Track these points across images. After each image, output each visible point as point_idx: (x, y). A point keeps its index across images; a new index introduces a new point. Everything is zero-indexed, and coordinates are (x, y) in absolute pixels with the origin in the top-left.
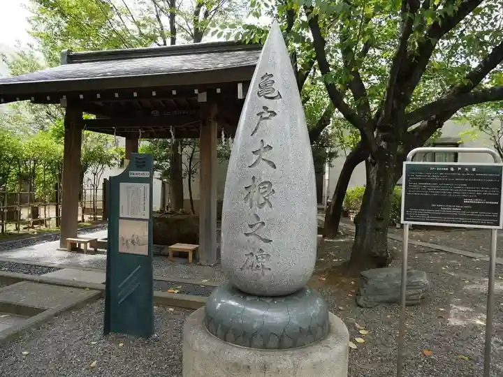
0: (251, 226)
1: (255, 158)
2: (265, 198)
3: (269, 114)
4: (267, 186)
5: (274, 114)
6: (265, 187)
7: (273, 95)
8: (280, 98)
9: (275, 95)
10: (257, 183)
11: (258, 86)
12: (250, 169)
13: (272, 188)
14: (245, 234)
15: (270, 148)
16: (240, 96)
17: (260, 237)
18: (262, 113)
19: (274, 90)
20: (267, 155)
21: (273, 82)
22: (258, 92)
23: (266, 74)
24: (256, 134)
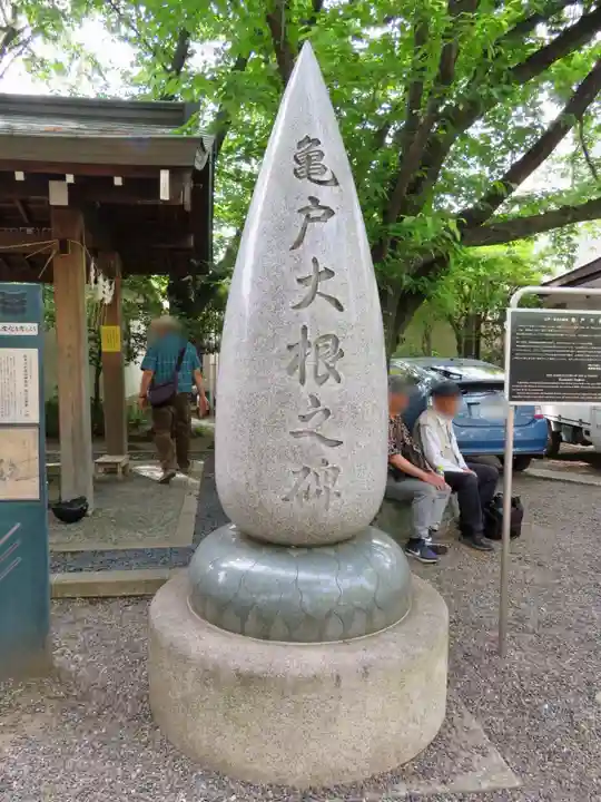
0: (304, 418)
1: (307, 290)
2: (327, 365)
3: (323, 211)
4: (330, 342)
5: (331, 213)
6: (327, 346)
7: (324, 178)
8: (337, 184)
9: (327, 177)
10: (311, 337)
11: (292, 158)
12: (295, 312)
13: (340, 347)
14: (292, 433)
15: (330, 273)
16: (165, 195)
17: (321, 438)
18: (307, 208)
19: (326, 169)
20: (326, 286)
21: (322, 154)
22: (295, 170)
23: (307, 137)
24: (301, 248)
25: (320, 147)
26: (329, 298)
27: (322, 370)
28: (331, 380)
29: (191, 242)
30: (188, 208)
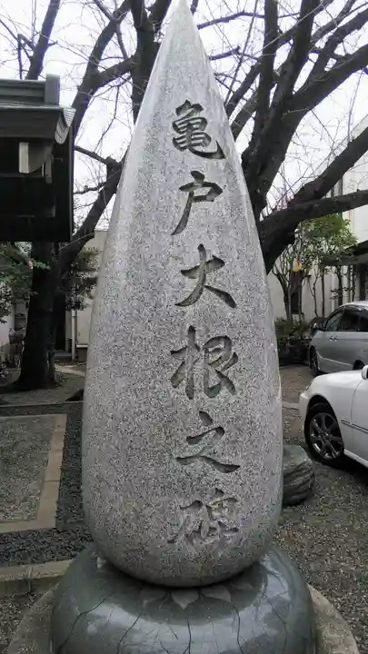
0: (191, 440)
1: (191, 284)
2: (219, 374)
3: (208, 189)
4: (222, 346)
5: (216, 190)
6: (218, 350)
8: (223, 157)
9: (211, 148)
10: (200, 340)
11: (171, 126)
12: (180, 309)
13: (233, 351)
14: (179, 459)
15: (218, 262)
16: (24, 167)
17: (215, 463)
18: (191, 185)
19: (210, 139)
20: (215, 278)
21: (204, 121)
22: (174, 140)
23: (187, 101)
24: (184, 232)
25: (202, 114)
26: (219, 292)
27: (214, 380)
28: (224, 391)
29: (53, 212)
30: (49, 180)
